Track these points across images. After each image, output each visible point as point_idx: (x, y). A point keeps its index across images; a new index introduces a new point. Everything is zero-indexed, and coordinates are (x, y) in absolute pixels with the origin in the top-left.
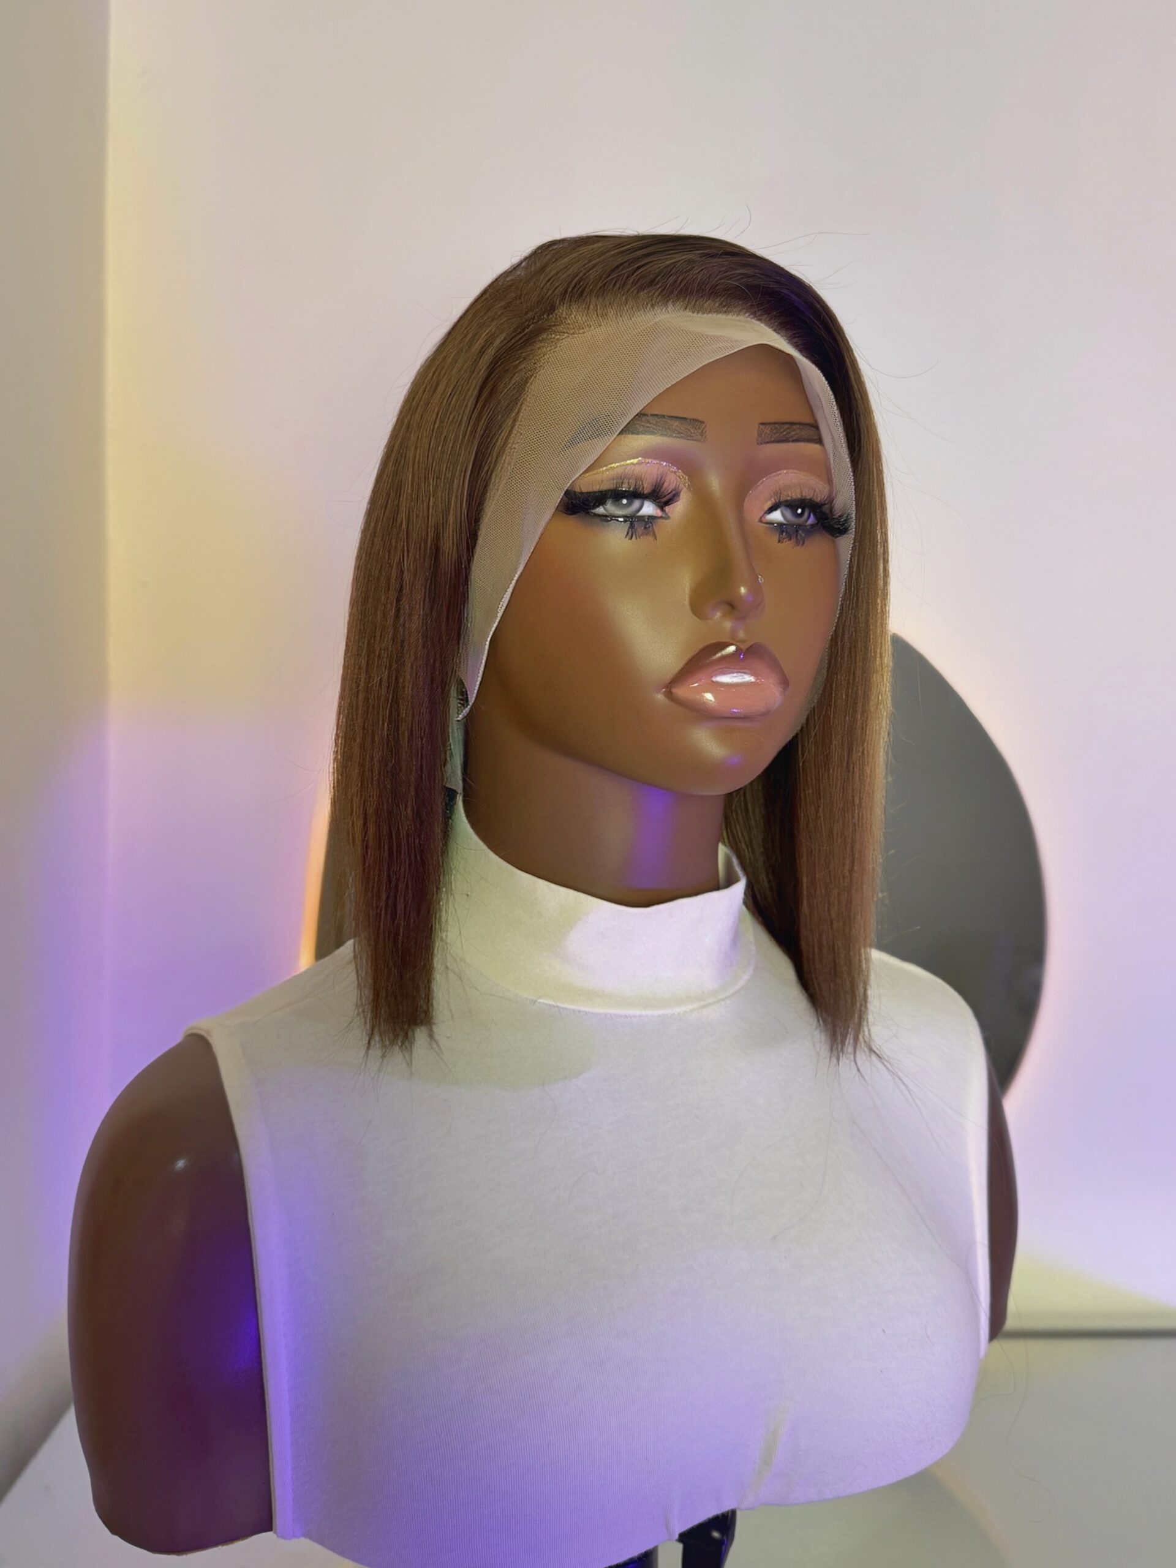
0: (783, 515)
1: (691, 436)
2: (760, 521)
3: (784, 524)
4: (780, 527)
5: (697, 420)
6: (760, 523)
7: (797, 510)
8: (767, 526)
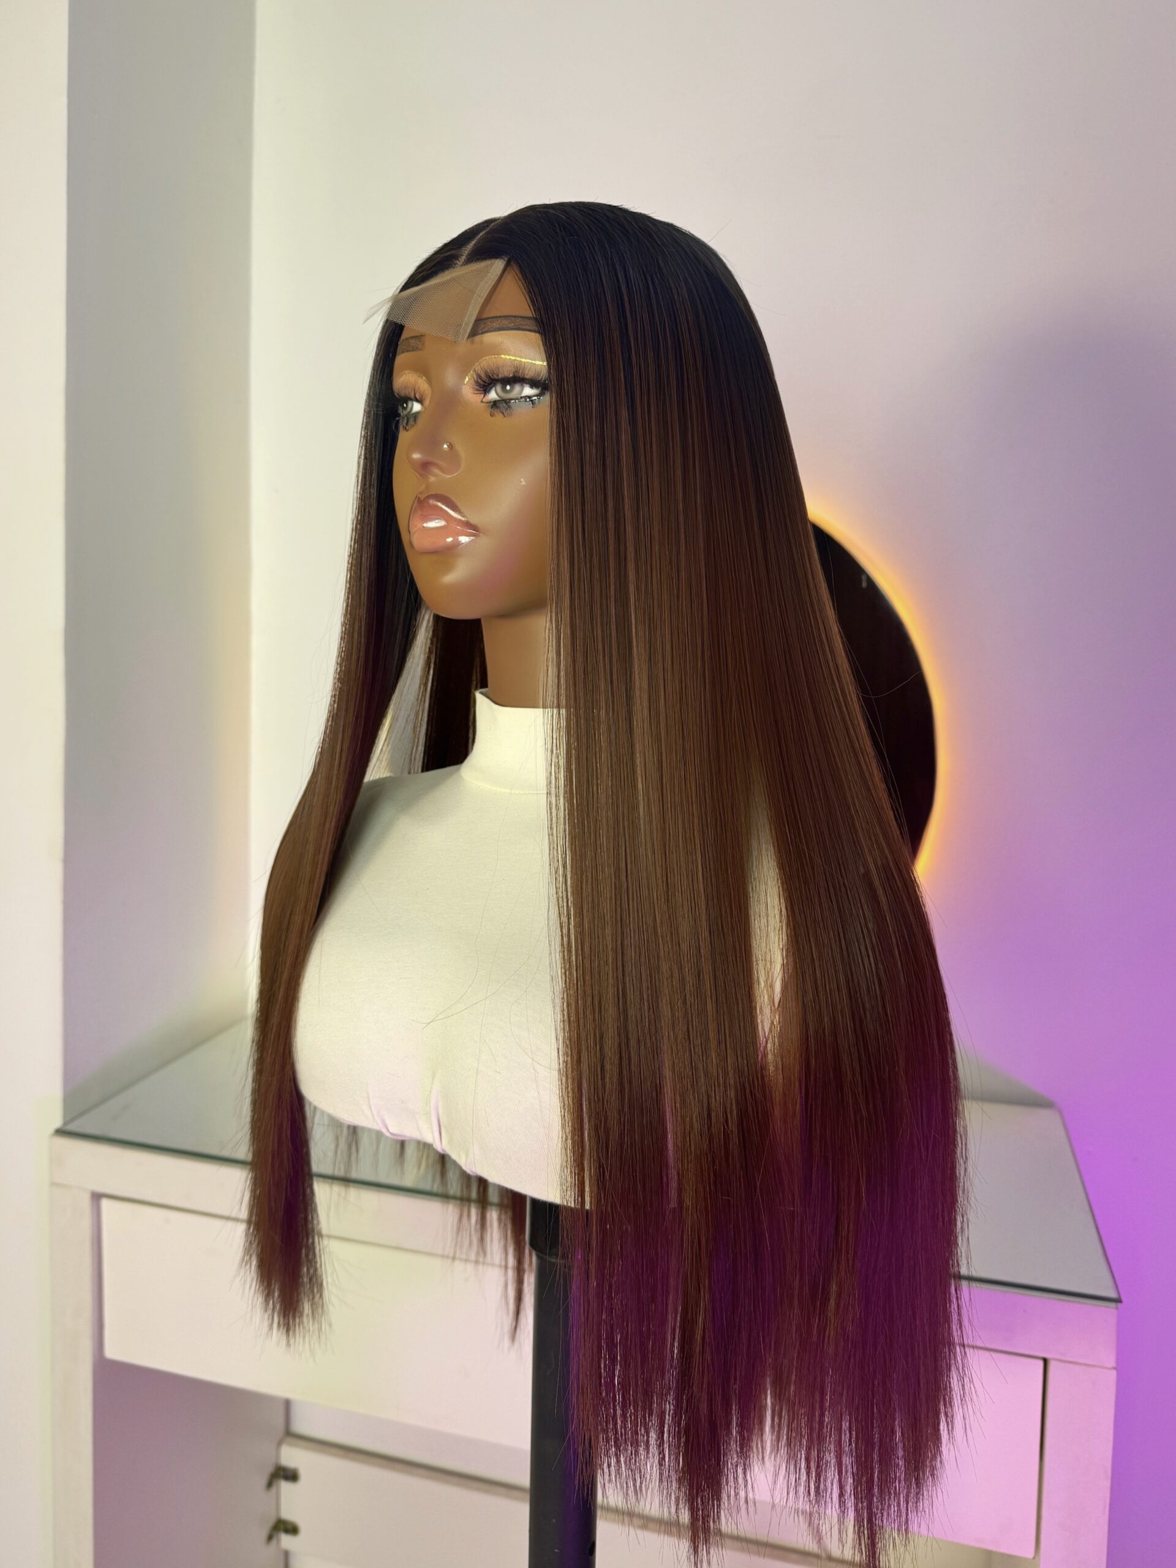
0: (497, 394)
1: (418, 348)
2: (482, 402)
3: (499, 401)
4: (495, 404)
5: (421, 336)
6: (483, 404)
7: (506, 387)
8: (487, 404)
